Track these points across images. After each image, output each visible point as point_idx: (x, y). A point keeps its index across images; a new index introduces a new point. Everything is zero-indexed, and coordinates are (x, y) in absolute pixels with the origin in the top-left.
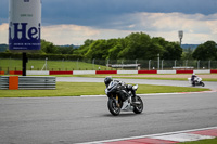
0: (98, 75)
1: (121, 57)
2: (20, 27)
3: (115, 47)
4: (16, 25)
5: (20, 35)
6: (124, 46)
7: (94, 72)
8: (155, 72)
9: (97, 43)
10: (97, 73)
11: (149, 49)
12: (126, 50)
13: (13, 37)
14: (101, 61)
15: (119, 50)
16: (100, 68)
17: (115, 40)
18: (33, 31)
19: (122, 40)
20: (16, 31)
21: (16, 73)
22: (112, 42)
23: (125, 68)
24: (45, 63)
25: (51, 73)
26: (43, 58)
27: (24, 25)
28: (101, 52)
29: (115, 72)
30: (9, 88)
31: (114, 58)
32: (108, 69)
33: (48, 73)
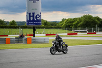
0: (69, 36)
1: (79, 26)
3: (76, 22)
6: (80, 21)
7: (67, 34)
8: (95, 33)
9: (68, 20)
10: (68, 34)
11: (92, 22)
12: (81, 23)
13: (28, 19)
14: (70, 29)
15: (78, 23)
16: (69, 32)
17: (76, 18)
19: (79, 18)
21: (30, 35)
22: (75, 20)
23: (81, 32)
24: (44, 30)
25: (46, 35)
26: (43, 28)
28: (69, 24)
29: (76, 34)
30: (27, 43)
31: (76, 27)
32: (73, 32)
33: (45, 35)
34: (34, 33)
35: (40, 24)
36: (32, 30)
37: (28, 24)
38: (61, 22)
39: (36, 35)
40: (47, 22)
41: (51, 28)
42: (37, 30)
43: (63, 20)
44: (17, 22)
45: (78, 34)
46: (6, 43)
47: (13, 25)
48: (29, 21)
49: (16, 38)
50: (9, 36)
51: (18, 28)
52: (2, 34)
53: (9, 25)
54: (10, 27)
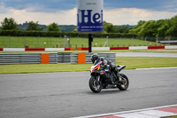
0: (150, 50)
1: (168, 35)
2: (86, 13)
3: (163, 27)
4: (83, 11)
5: (86, 20)
6: (170, 26)
7: (146, 47)
9: (149, 23)
10: (149, 48)
12: (172, 28)
13: (80, 21)
14: (152, 38)
15: (166, 28)
16: (151, 44)
17: (163, 21)
18: (97, 16)
19: (169, 21)
20: (83, 16)
21: (83, 49)
22: (161, 22)
23: (171, 44)
24: (106, 41)
25: (111, 49)
26: (105, 36)
27: (89, 11)
28: (151, 30)
29: (163, 47)
30: (78, 63)
31: (163, 35)
32: (158, 45)
33: (108, 48)
34: (90, 44)
35: (100, 29)
36: (87, 40)
37: (79, 29)
38: (136, 27)
39: (93, 49)
40: (112, 26)
41: (119, 37)
42: (95, 41)
43: (141, 23)
44: (61, 26)
45: (166, 47)
46: (41, 63)
47: (54, 32)
48: (81, 24)
49: (59, 54)
50: (46, 49)
51: (63, 36)
52: (34, 47)
53: (46, 31)
54: (48, 35)
